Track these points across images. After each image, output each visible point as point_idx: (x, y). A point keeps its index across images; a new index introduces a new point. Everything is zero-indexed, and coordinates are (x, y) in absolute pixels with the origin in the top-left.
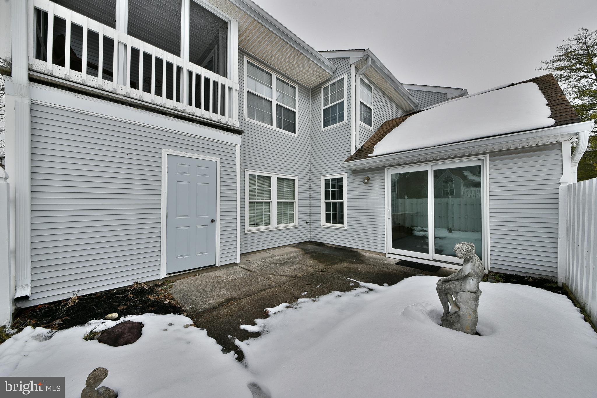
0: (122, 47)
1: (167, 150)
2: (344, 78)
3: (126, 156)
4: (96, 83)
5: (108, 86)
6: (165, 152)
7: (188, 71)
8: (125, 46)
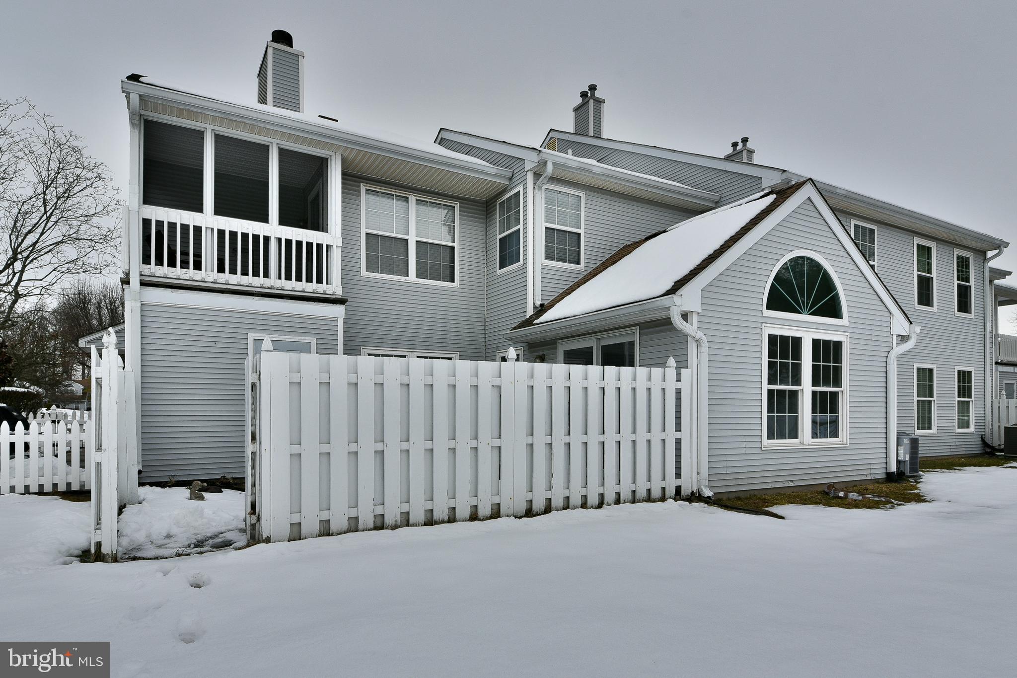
0: (209, 232)
1: (254, 335)
2: (519, 191)
3: (213, 345)
4: (188, 275)
5: (198, 275)
6: (252, 336)
7: (277, 238)
8: (212, 229)
